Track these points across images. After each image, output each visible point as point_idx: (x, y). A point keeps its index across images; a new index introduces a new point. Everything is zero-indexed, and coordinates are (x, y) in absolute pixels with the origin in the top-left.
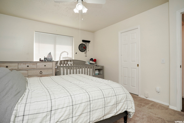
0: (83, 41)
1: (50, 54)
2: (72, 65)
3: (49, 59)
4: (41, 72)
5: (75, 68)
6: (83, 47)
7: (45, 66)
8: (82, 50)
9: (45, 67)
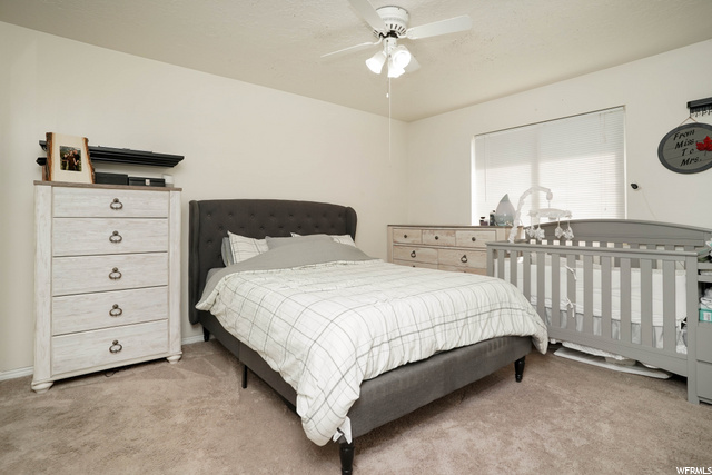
0: (694, 107)
1: (505, 199)
2: (569, 243)
3: (502, 216)
4: (465, 257)
5: (597, 258)
6: (694, 146)
7: (474, 240)
8: (684, 162)
9: (474, 244)
